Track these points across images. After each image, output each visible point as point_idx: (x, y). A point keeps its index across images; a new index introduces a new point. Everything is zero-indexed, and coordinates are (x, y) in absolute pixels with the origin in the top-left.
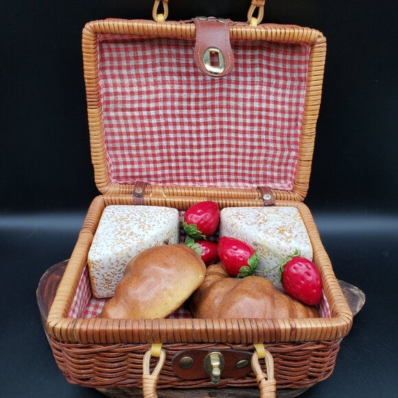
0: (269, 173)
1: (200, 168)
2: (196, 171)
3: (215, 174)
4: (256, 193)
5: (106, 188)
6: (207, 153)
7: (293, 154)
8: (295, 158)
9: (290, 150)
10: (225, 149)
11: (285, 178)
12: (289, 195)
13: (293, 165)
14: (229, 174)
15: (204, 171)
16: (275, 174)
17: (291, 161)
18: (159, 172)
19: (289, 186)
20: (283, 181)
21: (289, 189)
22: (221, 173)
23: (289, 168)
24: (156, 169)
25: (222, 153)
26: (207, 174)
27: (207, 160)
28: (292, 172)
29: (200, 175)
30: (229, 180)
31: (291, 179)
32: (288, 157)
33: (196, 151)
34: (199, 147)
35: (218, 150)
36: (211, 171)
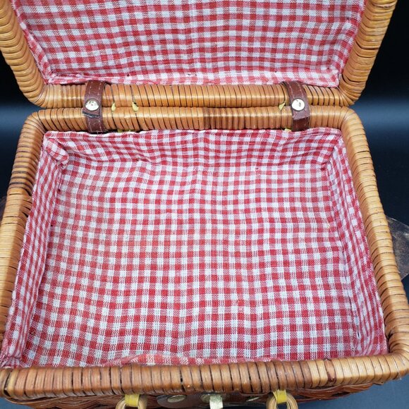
0: (303, 57)
1: (190, 51)
2: (185, 57)
3: (215, 60)
4: (281, 96)
5: (41, 97)
6: (201, 29)
7: (348, 25)
8: (350, 33)
9: (343, 19)
10: (233, 22)
11: (329, 62)
12: (332, 97)
13: (344, 44)
14: (238, 59)
15: (196, 55)
16: (314, 58)
17: (342, 37)
18: (124, 61)
19: (334, 78)
20: (324, 68)
21: (332, 84)
22: (226, 59)
23: (337, 47)
24: (116, 56)
25: (226, 28)
26: (203, 60)
27: (201, 40)
28: (341, 55)
29: (191, 61)
30: (238, 68)
31: (338, 66)
32: (339, 31)
33: (181, 26)
34: (187, 19)
35: (220, 23)
36: (208, 55)
